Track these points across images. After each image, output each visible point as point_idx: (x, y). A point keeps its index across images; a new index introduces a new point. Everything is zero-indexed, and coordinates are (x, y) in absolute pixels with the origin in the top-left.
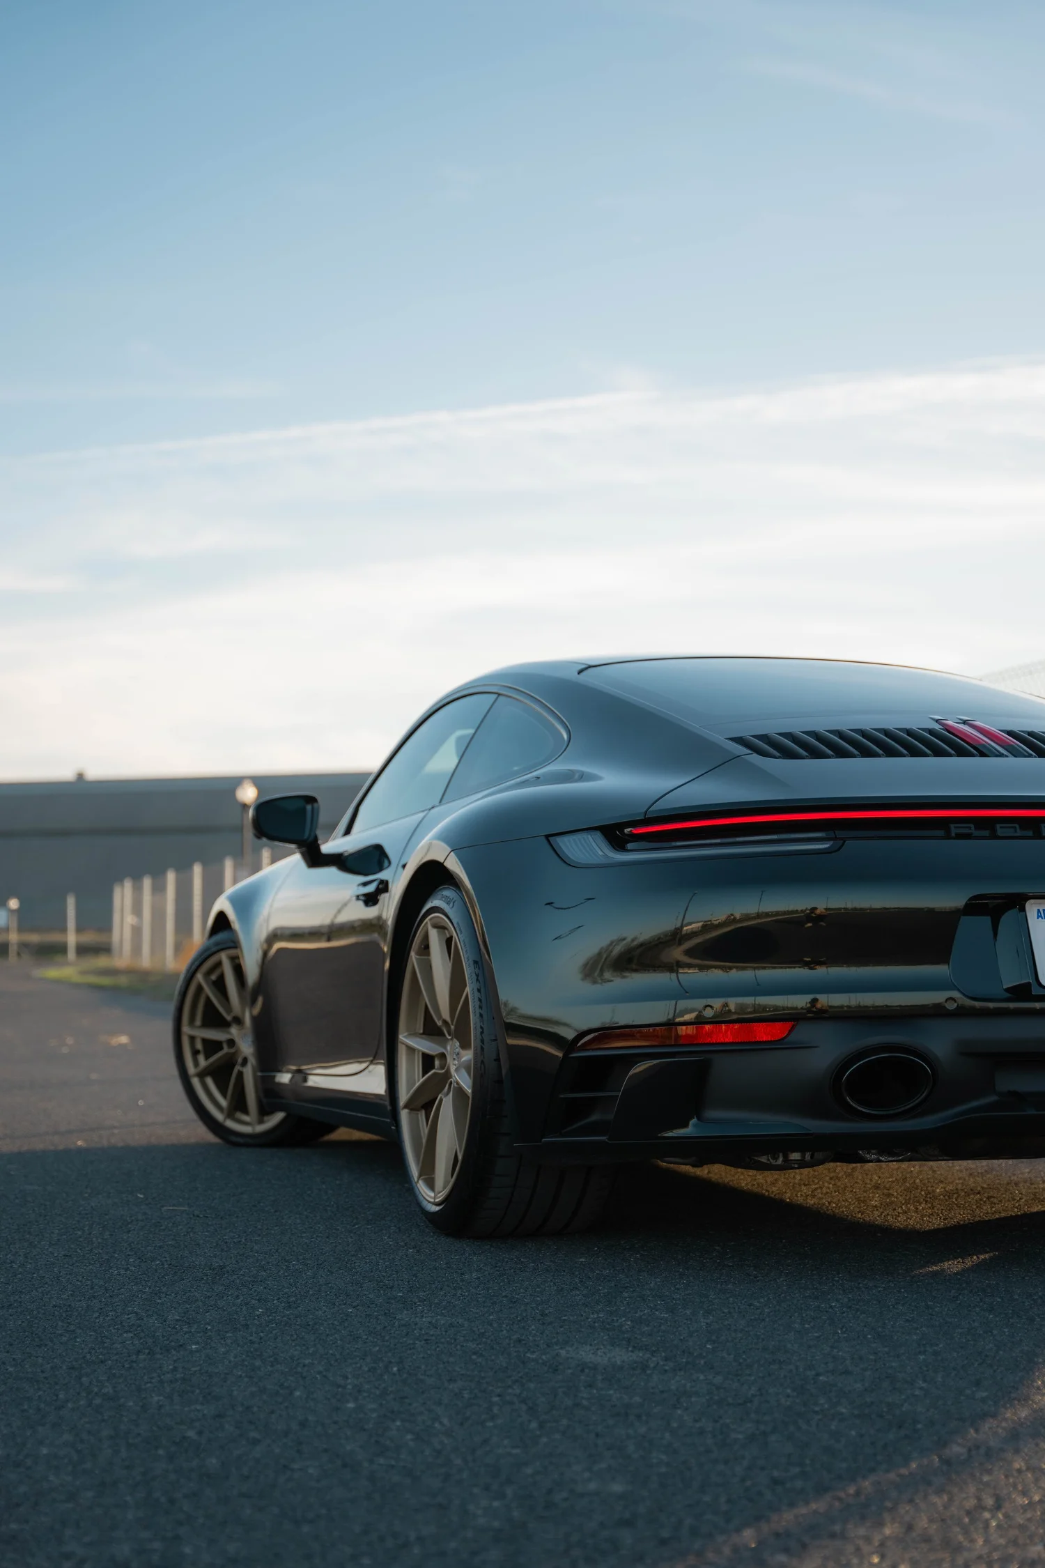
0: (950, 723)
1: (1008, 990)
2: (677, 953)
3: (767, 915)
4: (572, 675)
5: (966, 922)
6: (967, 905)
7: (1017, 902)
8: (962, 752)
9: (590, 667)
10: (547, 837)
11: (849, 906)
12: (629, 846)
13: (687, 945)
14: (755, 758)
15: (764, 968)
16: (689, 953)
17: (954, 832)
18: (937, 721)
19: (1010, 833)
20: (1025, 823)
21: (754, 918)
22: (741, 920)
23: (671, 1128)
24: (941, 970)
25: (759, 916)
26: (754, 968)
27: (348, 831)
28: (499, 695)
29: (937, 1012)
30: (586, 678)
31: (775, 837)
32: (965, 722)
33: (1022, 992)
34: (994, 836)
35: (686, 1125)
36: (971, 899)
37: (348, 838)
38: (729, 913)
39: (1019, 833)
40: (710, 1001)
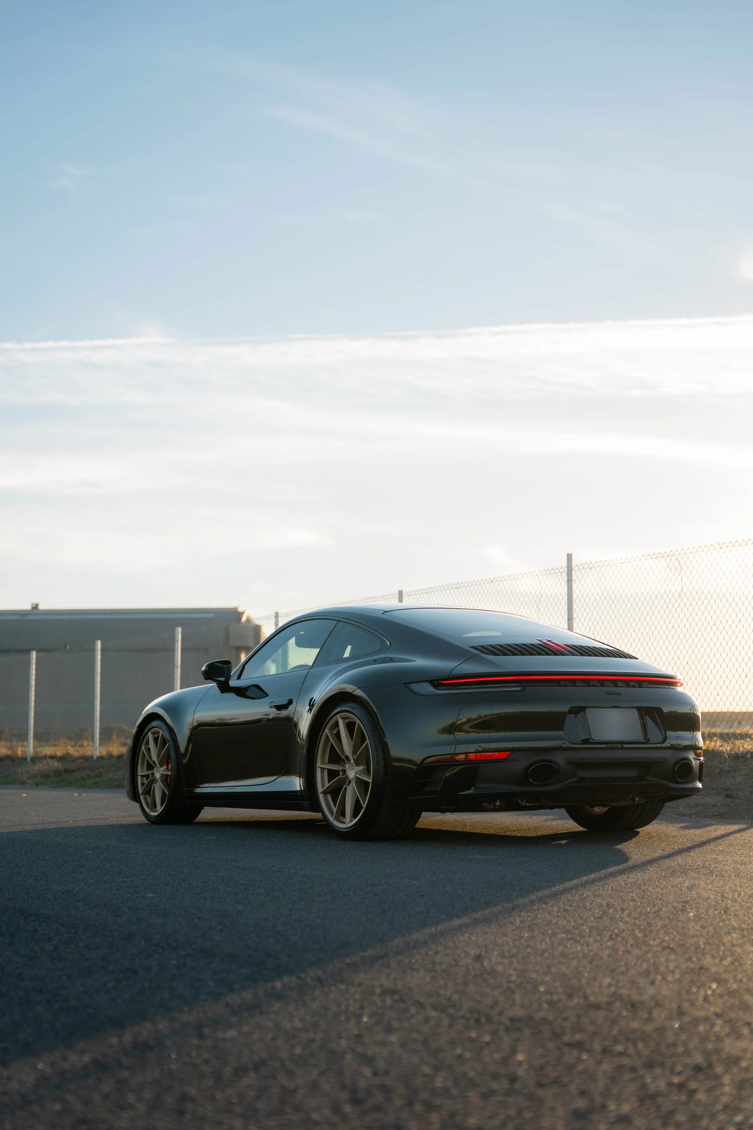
0: (544, 641)
1: (581, 741)
2: (466, 727)
3: (493, 715)
4: (379, 615)
5: (569, 716)
6: (569, 710)
7: (583, 709)
8: (556, 654)
9: (386, 612)
10: (404, 684)
11: (519, 711)
12: (440, 688)
13: (470, 724)
14: (483, 655)
15: (492, 732)
16: (471, 727)
17: (562, 684)
18: (540, 640)
19: (579, 684)
20: (585, 681)
21: (488, 716)
22: (484, 717)
23: (463, 791)
24: (560, 733)
25: (490, 715)
26: (489, 732)
27: (239, 678)
28: (339, 621)
29: (560, 749)
30: (385, 616)
31: (499, 685)
32: (549, 641)
33: (586, 741)
34: (575, 686)
35: (470, 789)
36: (571, 708)
37: (239, 681)
38: (479, 714)
39: (584, 685)
40: (480, 745)
